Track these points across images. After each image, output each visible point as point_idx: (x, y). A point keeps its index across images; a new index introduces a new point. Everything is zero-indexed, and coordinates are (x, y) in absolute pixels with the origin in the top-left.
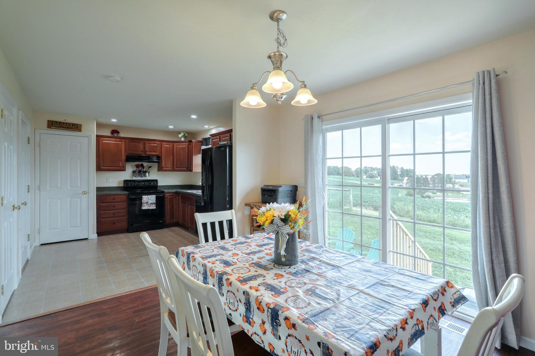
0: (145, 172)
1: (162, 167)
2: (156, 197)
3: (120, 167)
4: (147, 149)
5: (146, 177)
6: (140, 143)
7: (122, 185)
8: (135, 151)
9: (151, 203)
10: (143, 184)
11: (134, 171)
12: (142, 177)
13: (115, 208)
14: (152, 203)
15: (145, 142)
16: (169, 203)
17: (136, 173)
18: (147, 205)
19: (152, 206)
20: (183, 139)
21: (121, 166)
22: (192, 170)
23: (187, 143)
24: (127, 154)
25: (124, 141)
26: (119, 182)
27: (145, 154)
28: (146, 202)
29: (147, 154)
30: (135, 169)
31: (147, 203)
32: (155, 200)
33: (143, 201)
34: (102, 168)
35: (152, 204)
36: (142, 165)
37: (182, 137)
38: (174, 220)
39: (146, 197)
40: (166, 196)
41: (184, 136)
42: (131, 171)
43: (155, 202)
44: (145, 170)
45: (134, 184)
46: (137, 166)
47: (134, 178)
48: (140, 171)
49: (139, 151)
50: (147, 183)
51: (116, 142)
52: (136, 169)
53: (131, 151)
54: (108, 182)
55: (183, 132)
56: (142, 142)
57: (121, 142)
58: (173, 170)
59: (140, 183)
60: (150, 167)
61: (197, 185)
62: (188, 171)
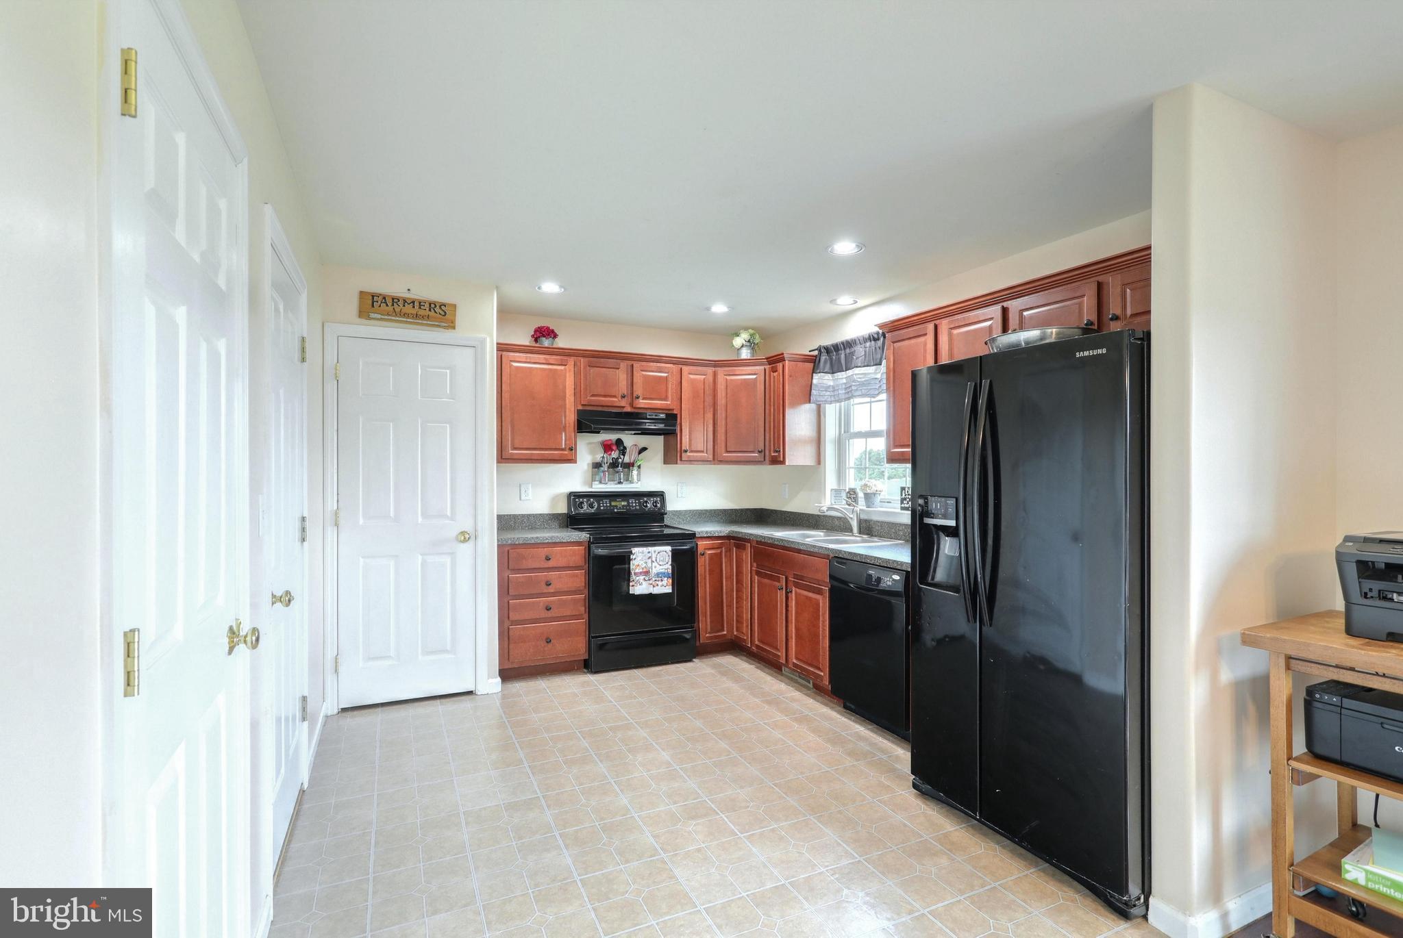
0: (629, 466)
1: (683, 448)
2: (672, 550)
3: (562, 450)
4: (638, 390)
5: (631, 482)
6: (618, 369)
7: (562, 508)
8: (605, 396)
9: (657, 574)
10: (623, 506)
11: (597, 463)
12: (620, 483)
13: (551, 589)
14: (661, 573)
15: (633, 365)
16: (707, 573)
17: (602, 469)
18: (647, 578)
19: (660, 583)
20: (745, 354)
21: (563, 447)
22: (782, 459)
23: (762, 368)
24: (580, 408)
25: (571, 362)
26: (554, 499)
27: (632, 405)
28: (644, 570)
29: (638, 406)
30: (599, 456)
31: (647, 573)
32: (670, 563)
33: (633, 565)
34: (511, 452)
35: (660, 575)
36: (619, 442)
37: (742, 346)
38: (725, 633)
39: (643, 553)
40: (700, 550)
41: (751, 344)
42: (588, 464)
43: (670, 571)
44: (627, 459)
45: (599, 506)
46: (607, 447)
47: (598, 487)
48: (614, 465)
49: (615, 396)
50: (635, 503)
51: (550, 367)
52: (603, 457)
53: (593, 395)
54: (523, 498)
55: (746, 329)
56: (624, 365)
57: (562, 368)
58: (716, 459)
59: (613, 504)
60: (644, 449)
61: (788, 512)
62: (765, 464)
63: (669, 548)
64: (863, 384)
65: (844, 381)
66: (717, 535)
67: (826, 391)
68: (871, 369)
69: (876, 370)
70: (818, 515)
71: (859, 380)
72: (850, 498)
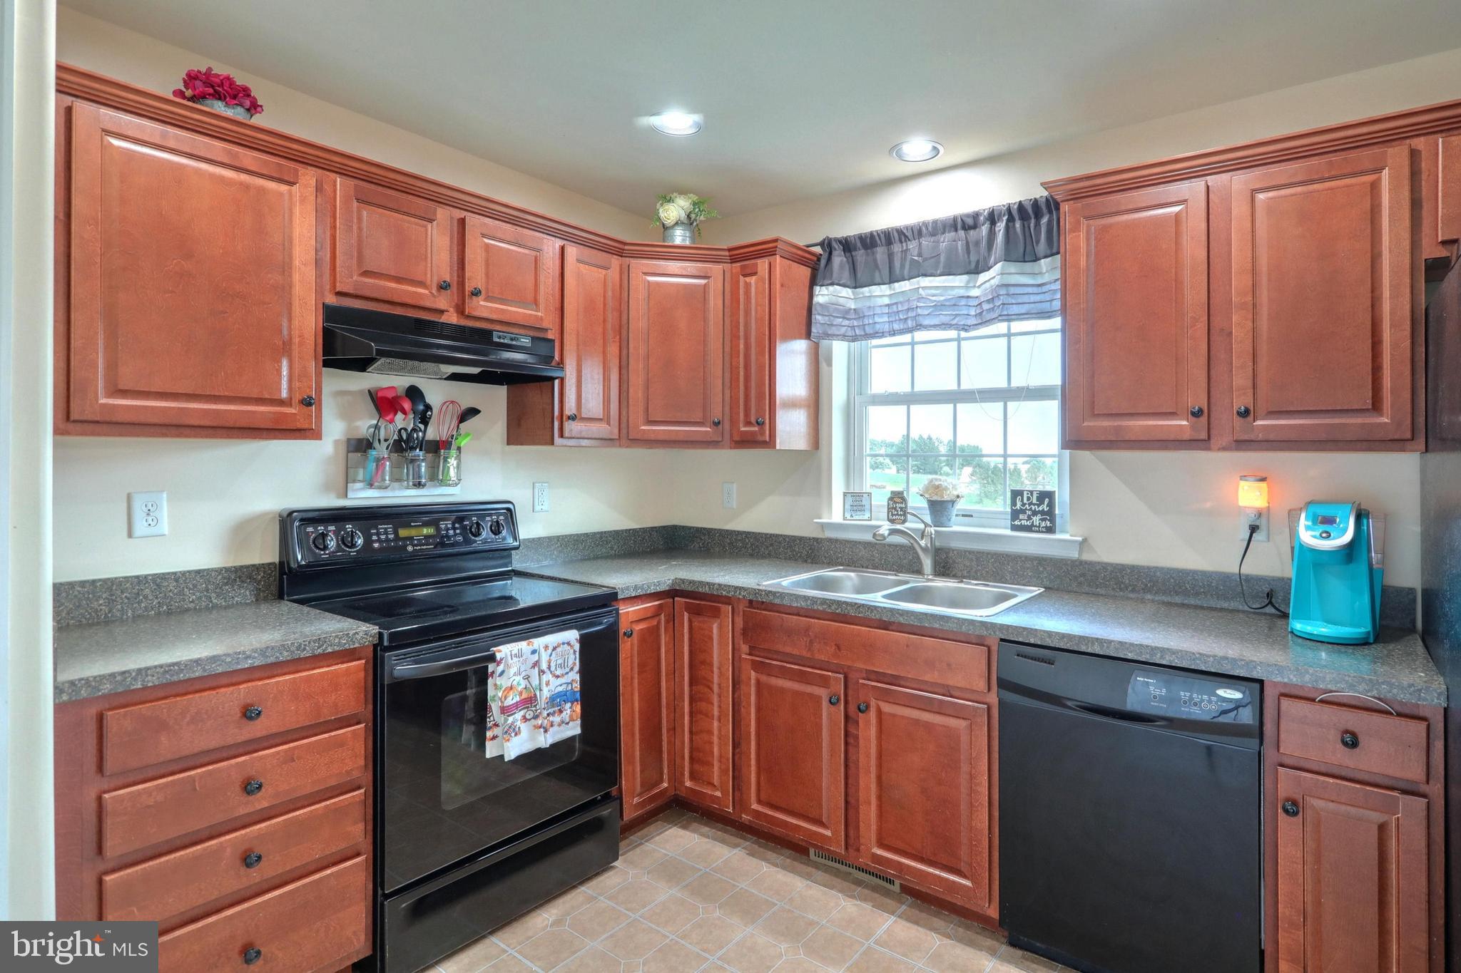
0: (437, 448)
1: (568, 412)
2: (584, 641)
3: (281, 402)
4: (476, 276)
5: (443, 483)
6: (431, 221)
7: (265, 553)
8: (398, 280)
9: (552, 700)
10: (427, 537)
11: (360, 441)
12: (419, 485)
13: (261, 802)
14: (559, 695)
15: (462, 222)
16: (636, 670)
17: (373, 453)
18: (529, 715)
19: (557, 719)
20: (680, 237)
21: (284, 394)
22: (767, 439)
23: (720, 266)
24: (331, 300)
25: (309, 177)
26: (241, 531)
27: (461, 310)
28: (524, 696)
29: (476, 313)
30: (365, 424)
31: (529, 701)
32: (577, 668)
33: (496, 689)
34: (103, 401)
35: (557, 701)
36: (414, 393)
37: (677, 224)
38: (665, 785)
39: (519, 655)
40: (623, 628)
41: (689, 222)
42: (336, 442)
43: (577, 686)
44: (432, 433)
45: (368, 542)
46: (385, 404)
47: (362, 496)
48: (402, 445)
49: (421, 284)
50: (454, 529)
51: (244, 177)
52: (377, 427)
53: (366, 273)
54: (140, 527)
55: (683, 192)
56: (442, 213)
57: (284, 188)
58: (626, 437)
59: (403, 533)
60: (473, 412)
61: (739, 533)
62: (723, 447)
63: (572, 635)
64: (939, 306)
65: (886, 301)
66: (652, 589)
67: (844, 318)
68: (959, 281)
69: (968, 282)
70: (816, 540)
71: (934, 298)
72: (895, 509)
